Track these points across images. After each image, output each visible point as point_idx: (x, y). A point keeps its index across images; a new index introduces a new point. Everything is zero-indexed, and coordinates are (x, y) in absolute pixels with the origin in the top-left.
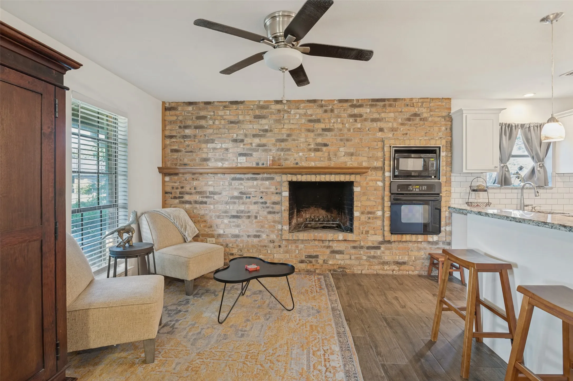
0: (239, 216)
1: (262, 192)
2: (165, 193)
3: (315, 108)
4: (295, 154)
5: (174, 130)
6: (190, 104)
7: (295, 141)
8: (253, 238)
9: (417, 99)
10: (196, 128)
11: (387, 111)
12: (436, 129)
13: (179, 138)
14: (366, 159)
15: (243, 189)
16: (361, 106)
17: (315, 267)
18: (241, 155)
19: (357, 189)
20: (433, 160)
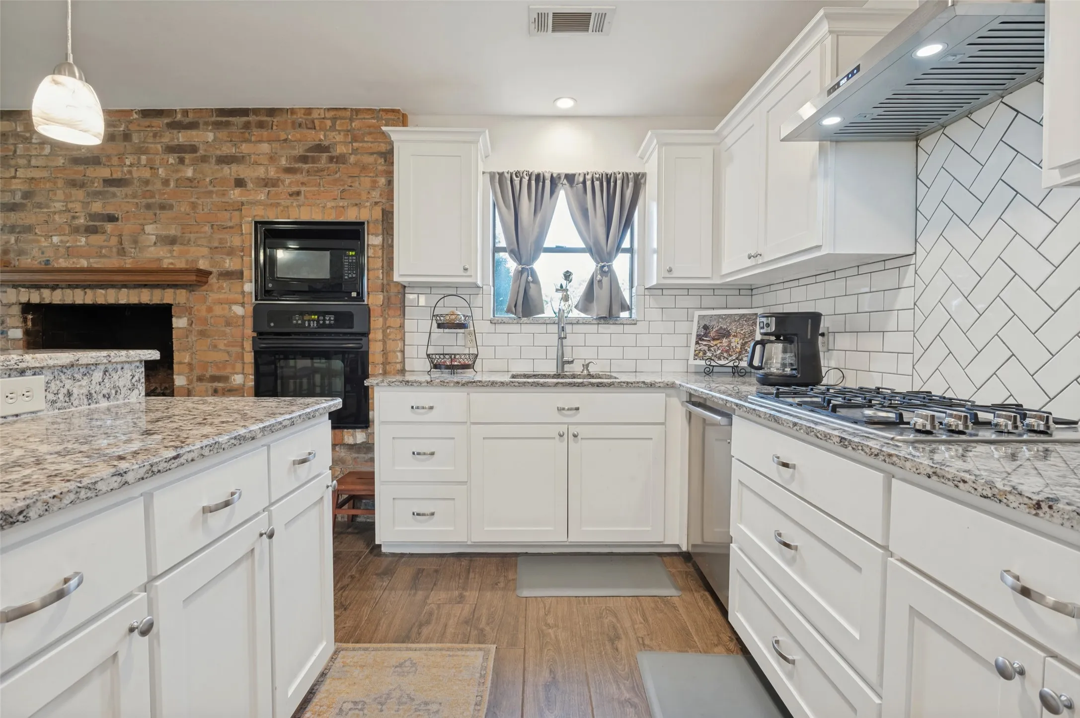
4: (43, 239)
7: (41, 208)
9: (322, 111)
11: (253, 139)
12: (366, 181)
14: (205, 251)
16: (193, 126)
19: (179, 323)
20: (352, 256)
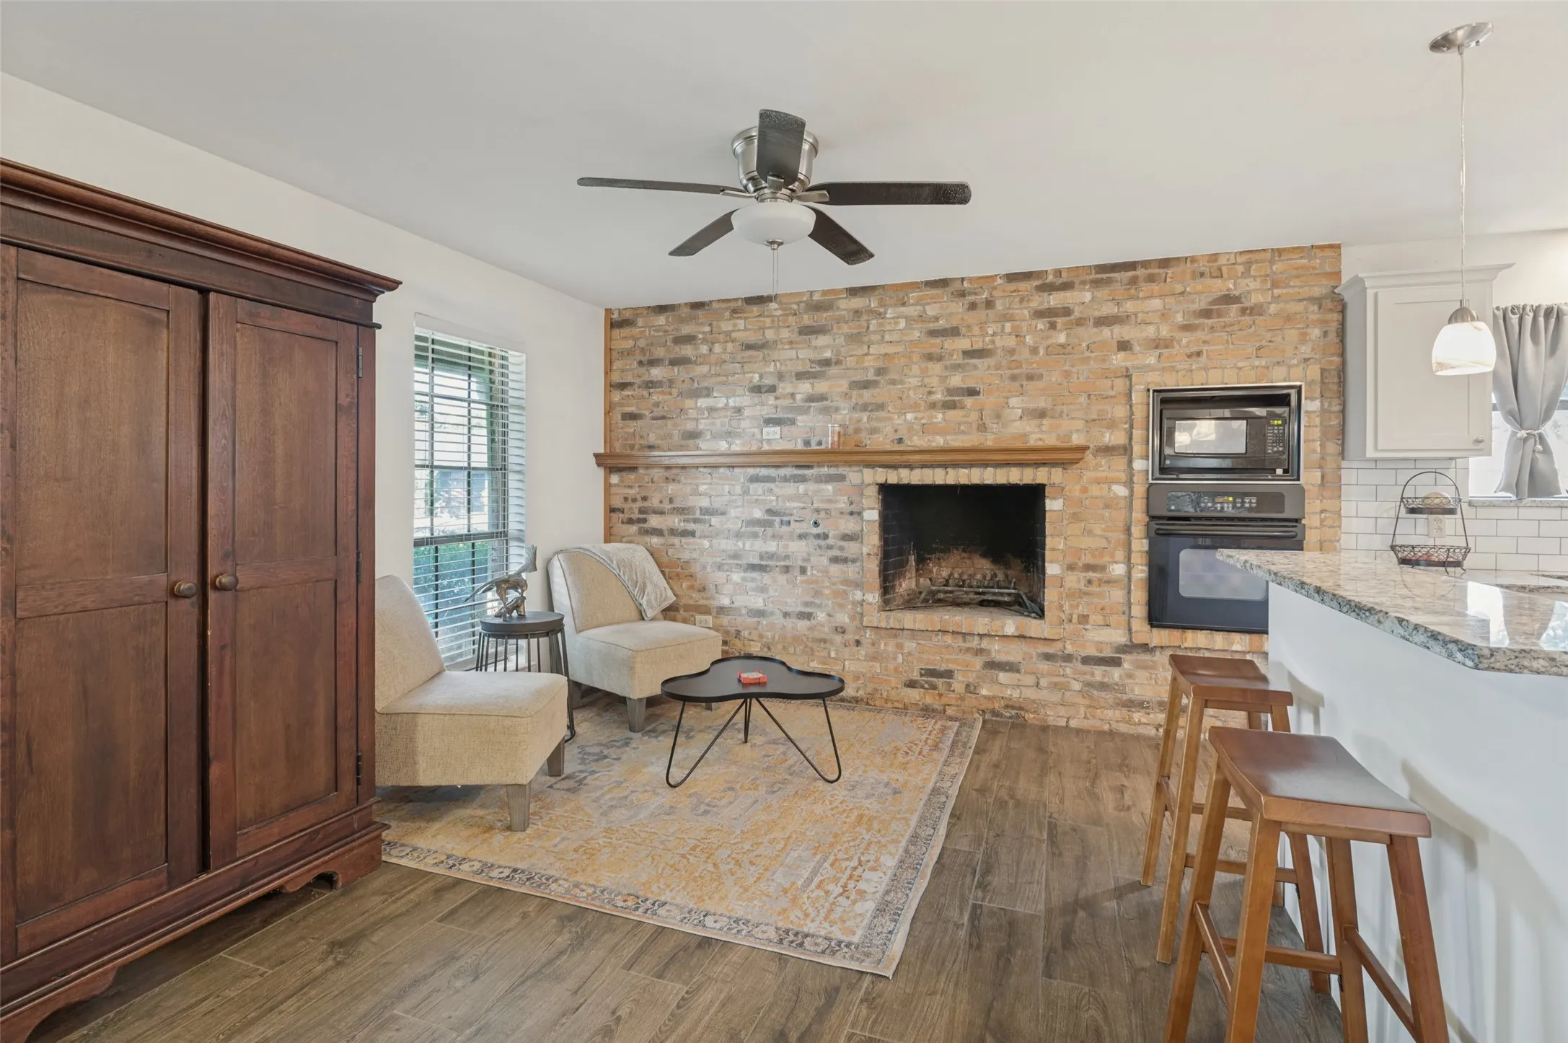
0: (766, 566)
1: (818, 511)
2: (611, 510)
3: (945, 299)
4: (896, 417)
5: (628, 369)
6: (662, 309)
7: (895, 384)
8: (796, 621)
9: (1232, 256)
10: (674, 362)
11: (1141, 295)
12: (1292, 334)
13: (639, 387)
14: (1080, 424)
15: (774, 503)
16: (1067, 286)
17: (944, 700)
18: (769, 422)
19: (1053, 505)
20: (1278, 425)
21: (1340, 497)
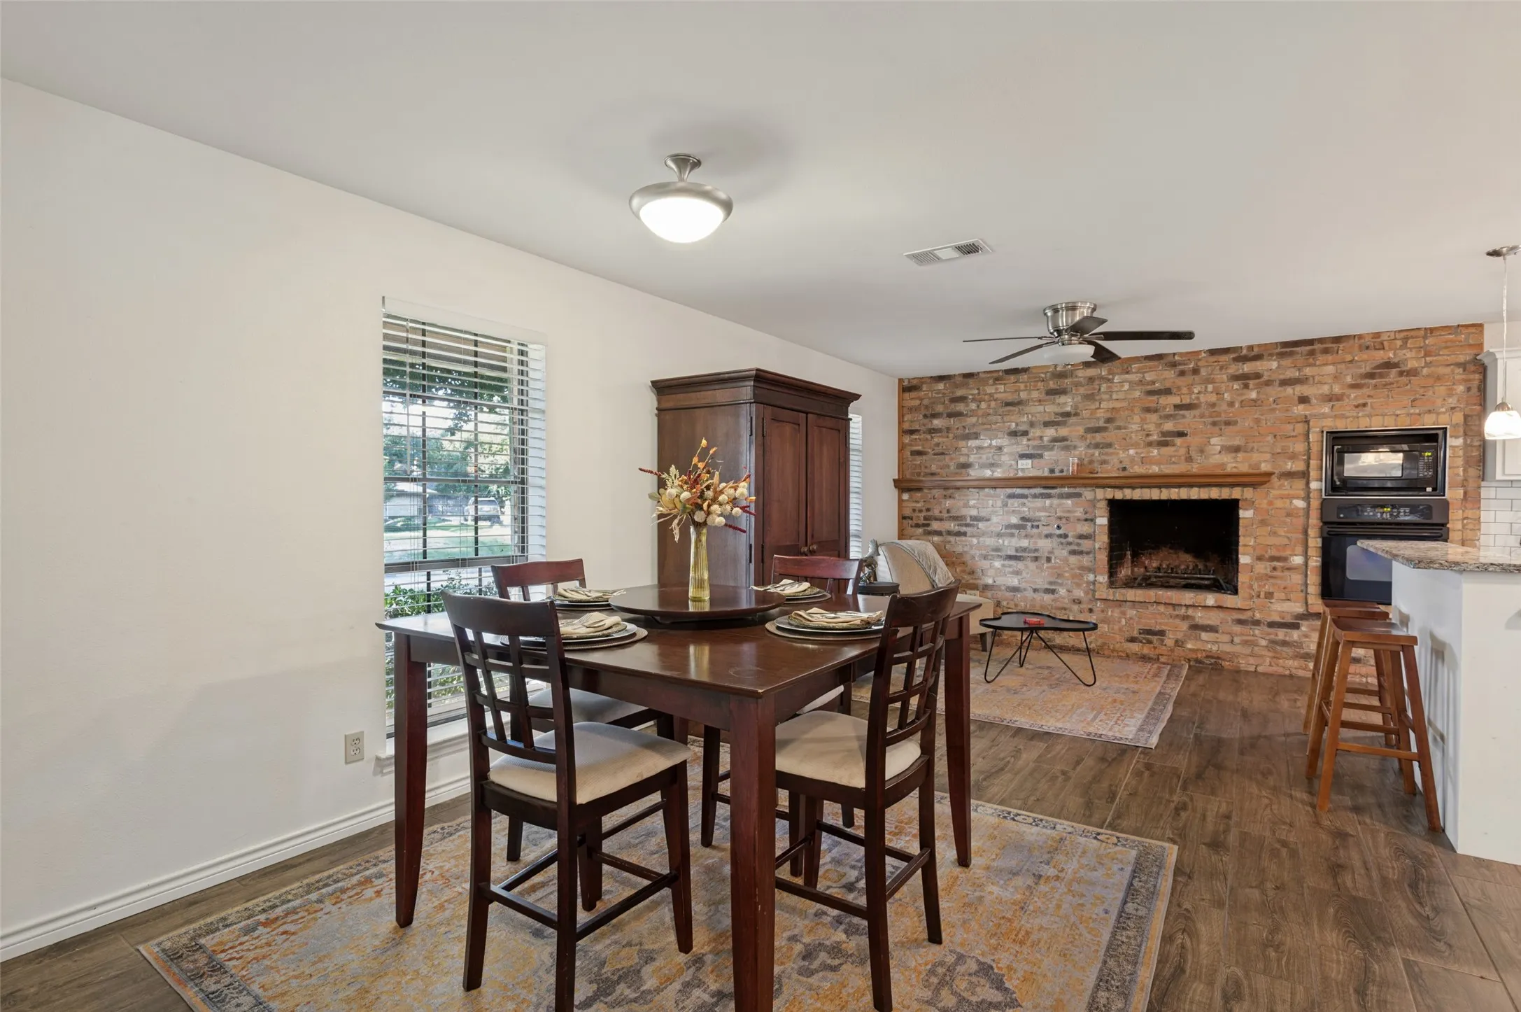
0: (1020, 556)
1: (1060, 518)
2: (903, 518)
3: (1161, 368)
4: (1121, 452)
5: (916, 420)
6: (941, 378)
7: (1120, 429)
8: (1043, 595)
9: (1393, 334)
10: (950, 415)
11: (1318, 363)
12: (1441, 390)
13: (924, 433)
14: (1268, 456)
15: (1027, 513)
16: (1258, 357)
17: (1157, 652)
18: (1023, 456)
19: (1245, 514)
20: (1428, 456)
21: (1479, 508)
